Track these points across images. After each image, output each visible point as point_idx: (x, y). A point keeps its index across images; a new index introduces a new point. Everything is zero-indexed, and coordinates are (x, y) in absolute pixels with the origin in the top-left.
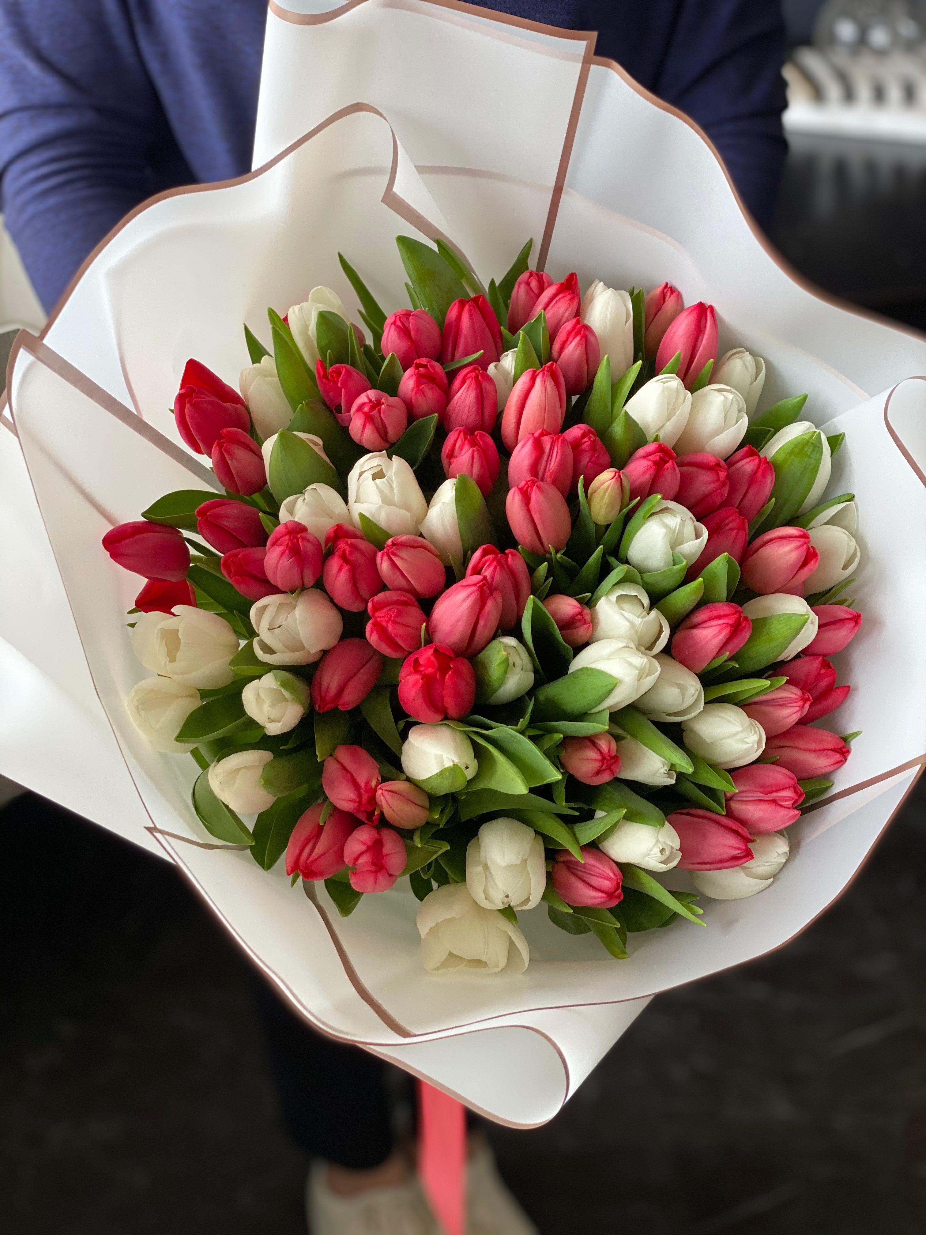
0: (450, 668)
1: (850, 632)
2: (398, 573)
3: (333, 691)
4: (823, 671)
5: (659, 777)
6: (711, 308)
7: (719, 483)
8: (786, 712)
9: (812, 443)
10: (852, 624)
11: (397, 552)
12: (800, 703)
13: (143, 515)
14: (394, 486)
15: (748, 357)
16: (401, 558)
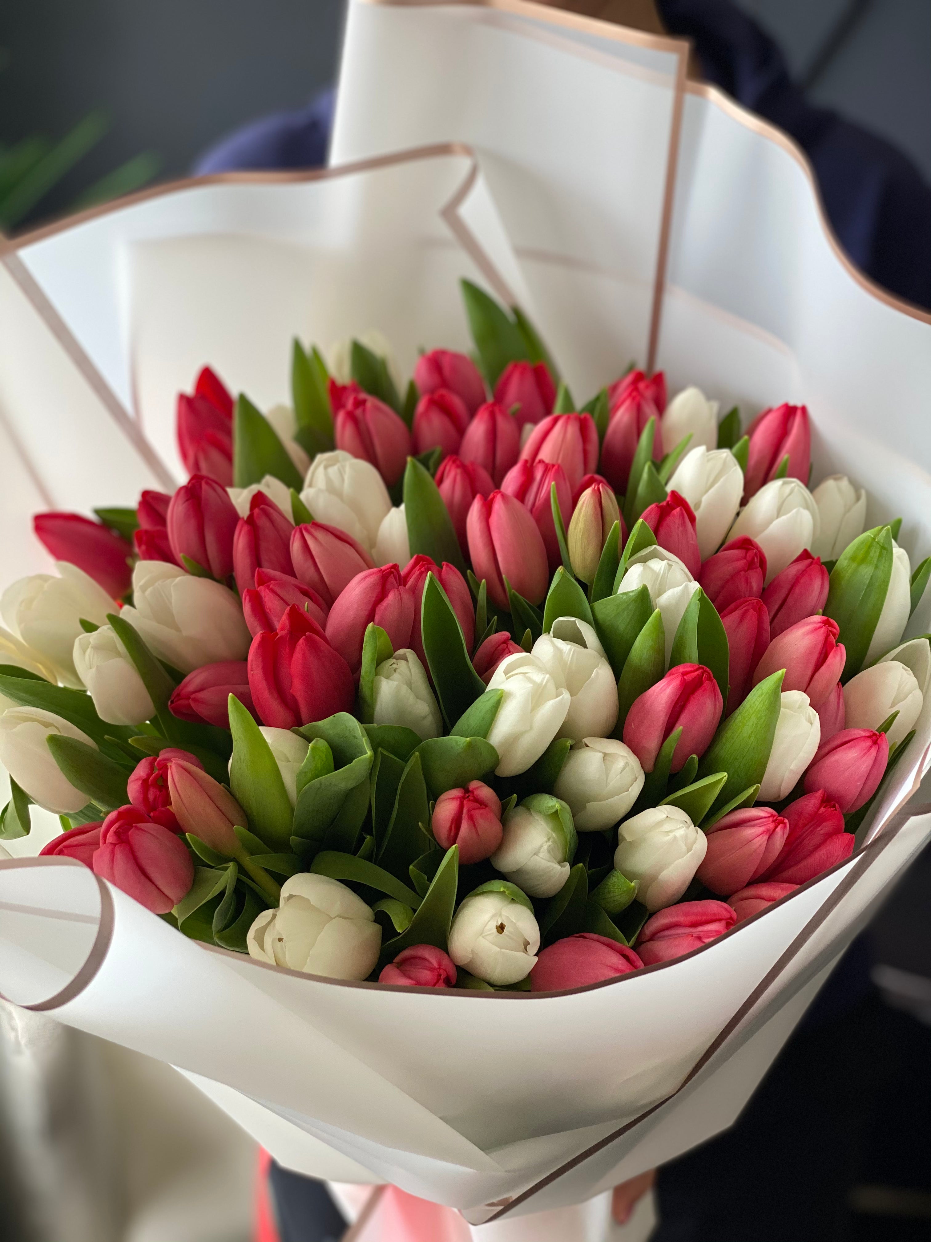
0: (305, 635)
1: (865, 754)
2: (310, 563)
3: (191, 688)
4: (822, 810)
5: (543, 859)
6: (804, 409)
7: (745, 561)
8: (749, 832)
9: (878, 543)
10: (868, 743)
11: (313, 530)
12: (772, 826)
13: (97, 512)
14: (346, 477)
15: (844, 483)
16: (315, 538)
